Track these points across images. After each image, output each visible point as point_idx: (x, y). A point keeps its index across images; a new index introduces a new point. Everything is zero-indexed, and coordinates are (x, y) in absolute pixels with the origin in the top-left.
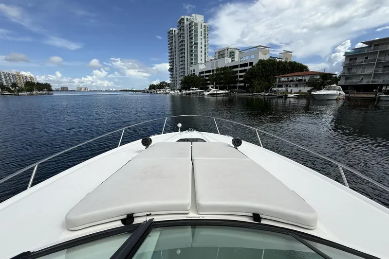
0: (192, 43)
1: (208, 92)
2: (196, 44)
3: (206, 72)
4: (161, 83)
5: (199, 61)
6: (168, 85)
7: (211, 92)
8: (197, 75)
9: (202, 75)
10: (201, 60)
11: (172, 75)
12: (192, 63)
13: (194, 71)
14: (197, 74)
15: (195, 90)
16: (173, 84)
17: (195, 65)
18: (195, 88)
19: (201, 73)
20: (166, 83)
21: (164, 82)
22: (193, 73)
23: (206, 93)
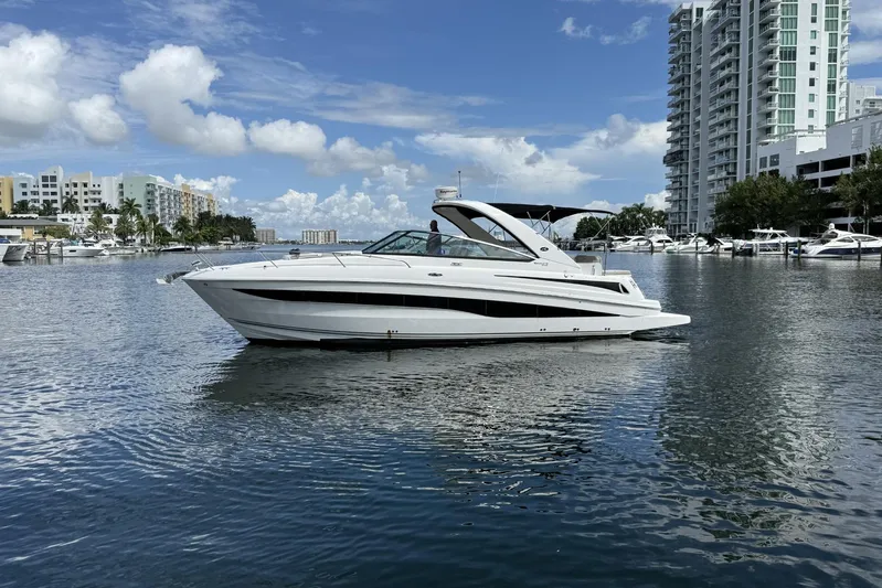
0: (771, 52)
1: (823, 242)
2: (790, 54)
3: (829, 165)
4: (627, 210)
5: (801, 121)
6: (661, 218)
7: (833, 244)
8: (789, 179)
9: (808, 177)
10: (811, 113)
11: (675, 179)
12: (769, 130)
13: (775, 160)
14: (788, 171)
15: (775, 236)
16: (681, 213)
17: (779, 136)
18: (771, 231)
19: (802, 169)
20: (648, 212)
21: (639, 209)
22: (769, 168)
23: (813, 249)
